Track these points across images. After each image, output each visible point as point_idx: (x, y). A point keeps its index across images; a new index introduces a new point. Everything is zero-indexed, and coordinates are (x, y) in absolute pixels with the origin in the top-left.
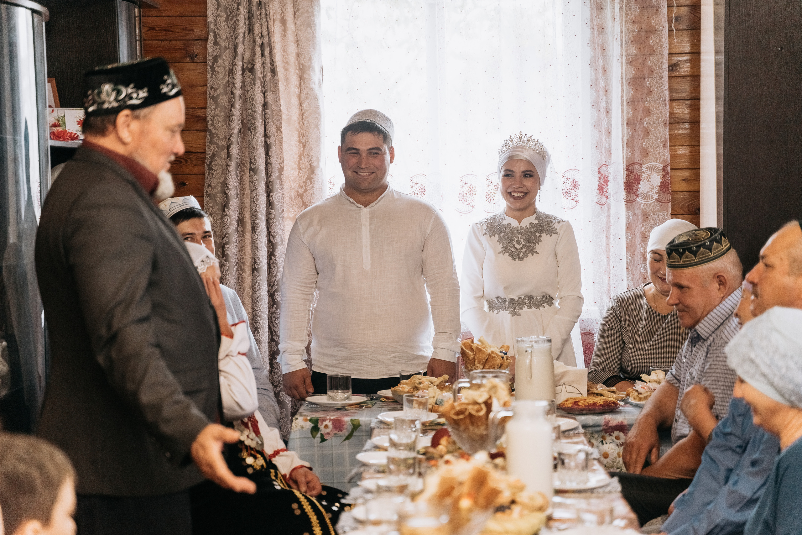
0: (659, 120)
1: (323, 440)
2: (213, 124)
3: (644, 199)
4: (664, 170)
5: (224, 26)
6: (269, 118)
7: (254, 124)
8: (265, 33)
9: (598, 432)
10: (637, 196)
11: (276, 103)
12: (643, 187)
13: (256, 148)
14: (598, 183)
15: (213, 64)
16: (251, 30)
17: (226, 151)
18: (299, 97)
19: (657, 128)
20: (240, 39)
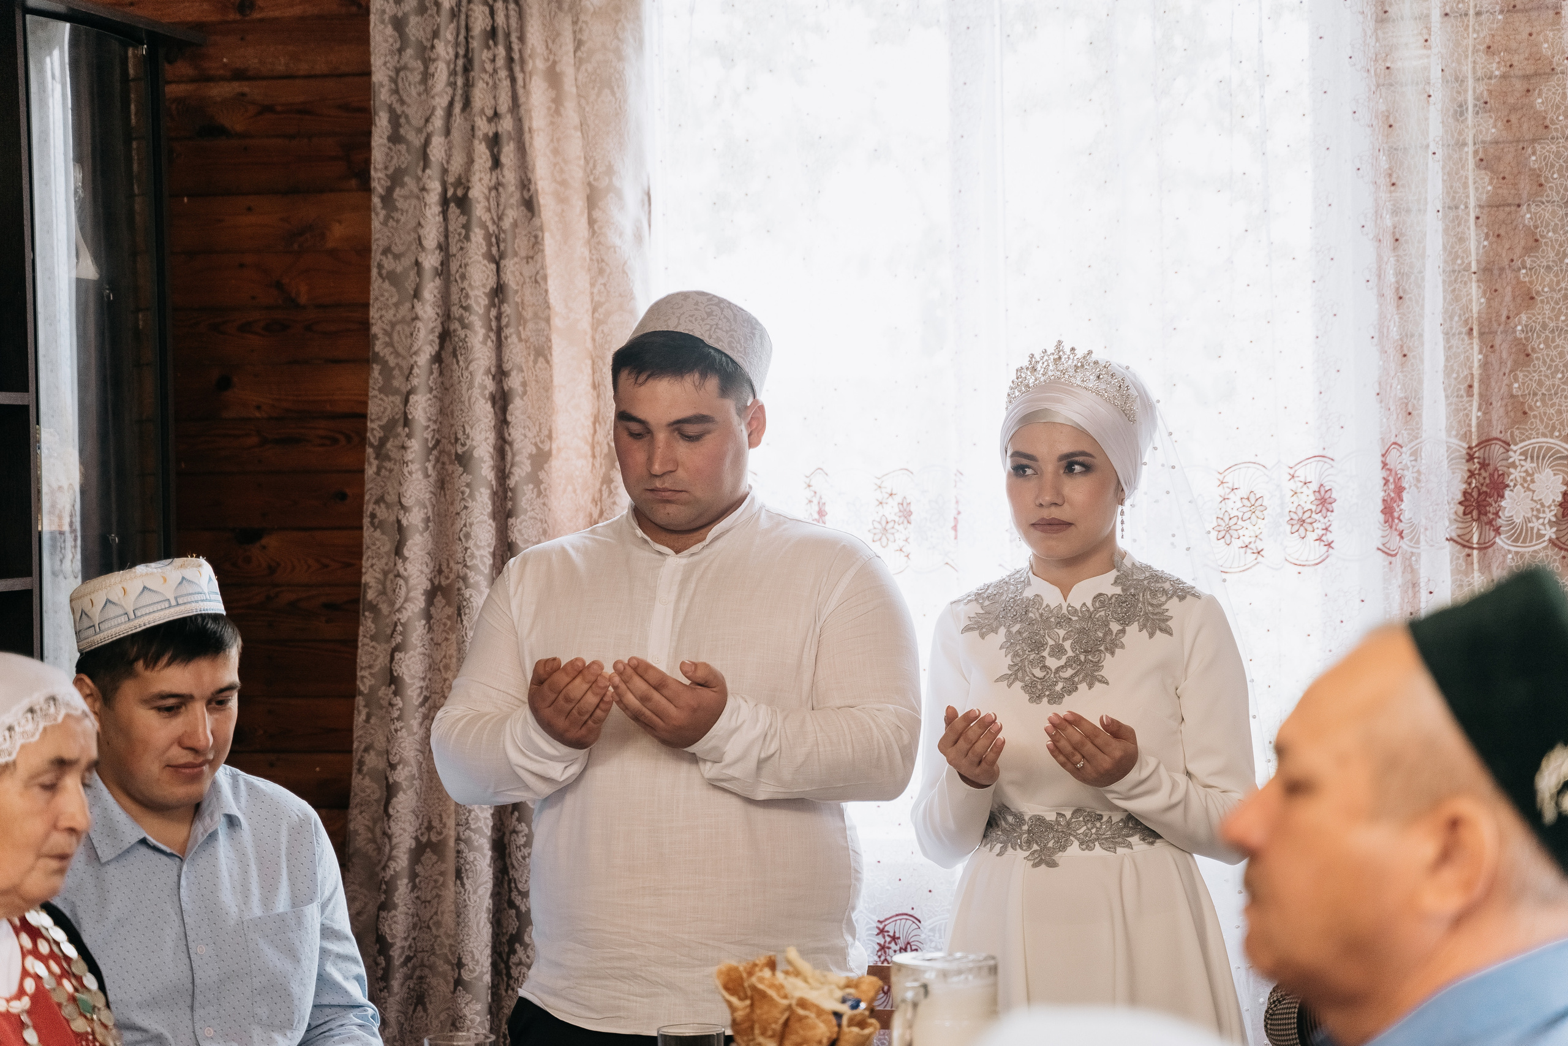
0: (1557, 318)
2: (390, 344)
3: (1516, 540)
5: (419, 94)
6: (507, 326)
7: (464, 341)
8: (505, 108)
10: (1497, 531)
11: (535, 288)
12: (1513, 506)
13: (467, 403)
14: (1383, 494)
15: (390, 190)
19: (1553, 341)
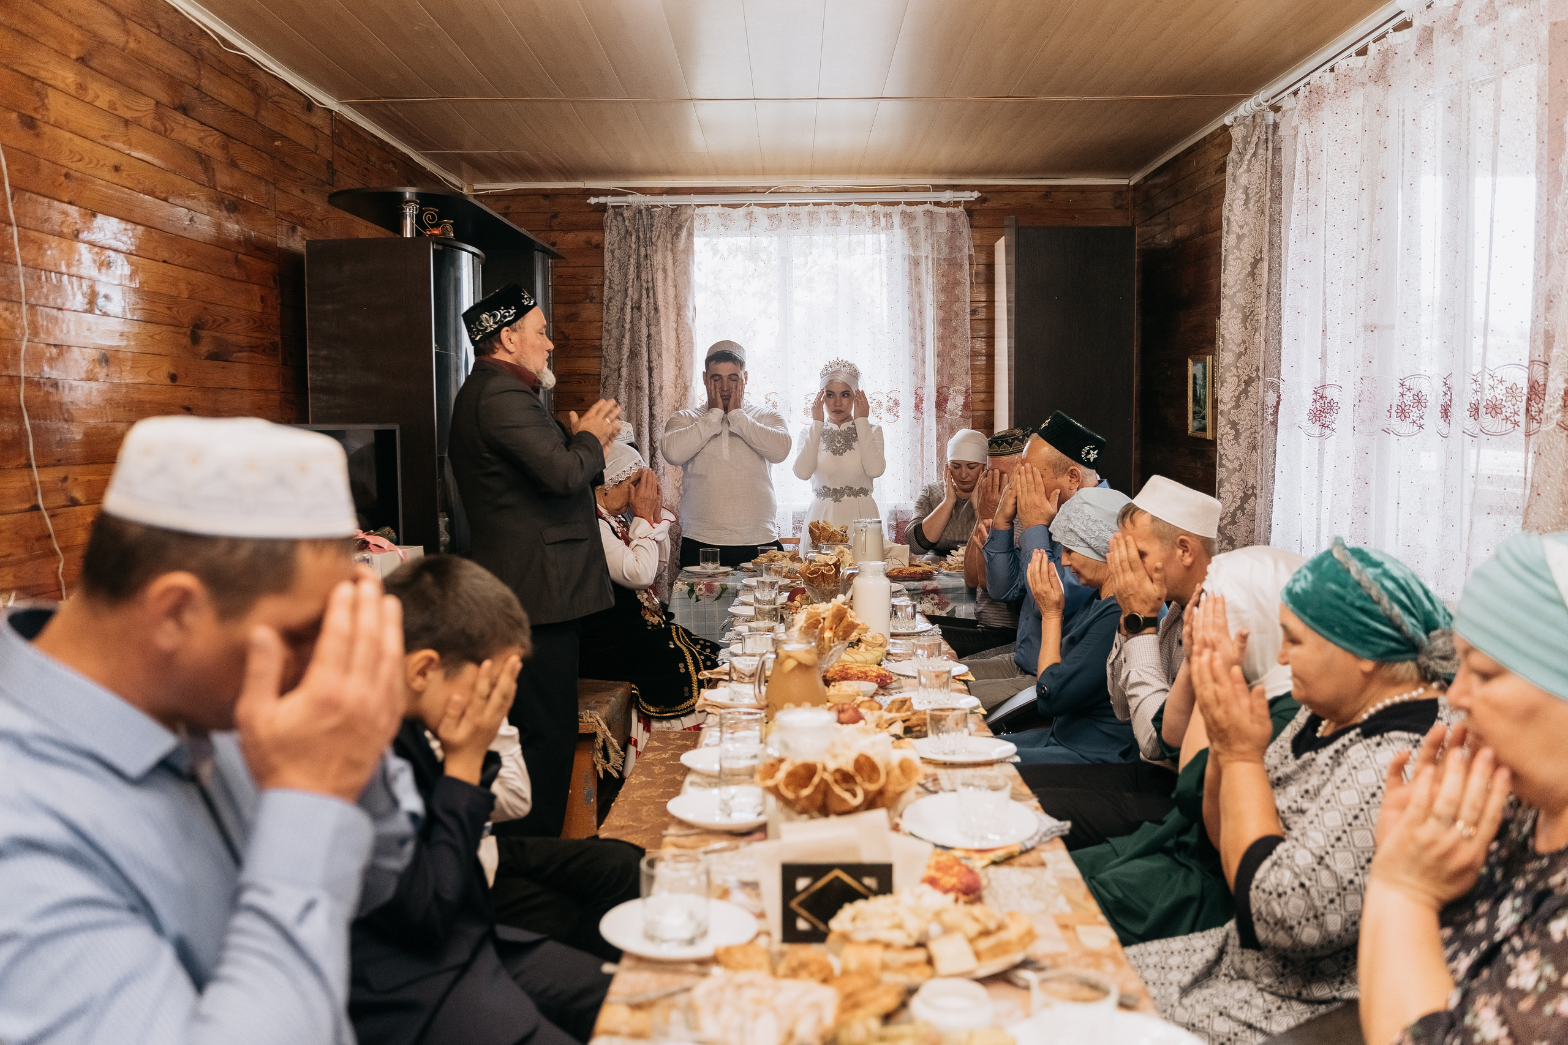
0: (962, 353)
1: (698, 600)
2: (606, 352)
3: (951, 415)
4: (966, 393)
5: (617, 274)
6: (652, 347)
7: (640, 351)
8: (650, 279)
9: (917, 594)
10: (945, 412)
11: (658, 335)
12: (950, 405)
13: (641, 371)
14: (915, 402)
15: (608, 304)
16: (638, 277)
17: (617, 373)
18: (676, 330)
19: (961, 359)
20: (630, 283)
